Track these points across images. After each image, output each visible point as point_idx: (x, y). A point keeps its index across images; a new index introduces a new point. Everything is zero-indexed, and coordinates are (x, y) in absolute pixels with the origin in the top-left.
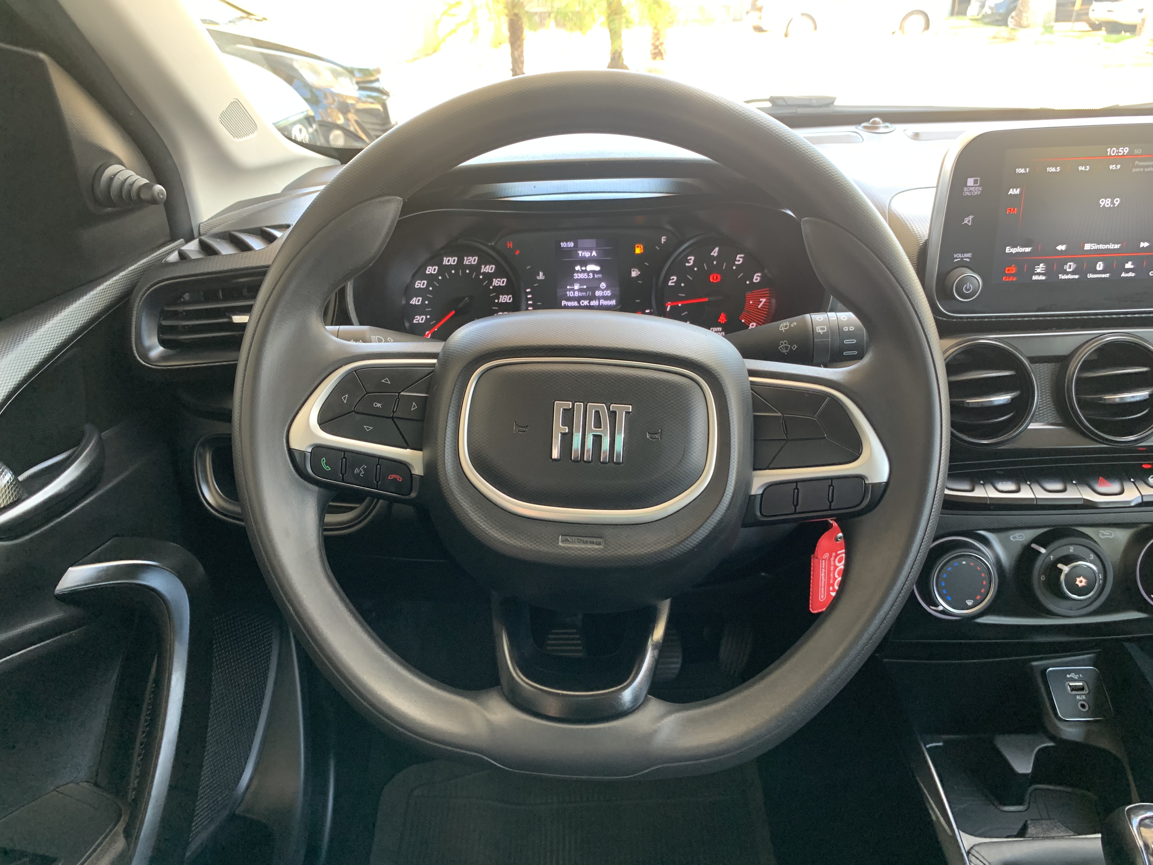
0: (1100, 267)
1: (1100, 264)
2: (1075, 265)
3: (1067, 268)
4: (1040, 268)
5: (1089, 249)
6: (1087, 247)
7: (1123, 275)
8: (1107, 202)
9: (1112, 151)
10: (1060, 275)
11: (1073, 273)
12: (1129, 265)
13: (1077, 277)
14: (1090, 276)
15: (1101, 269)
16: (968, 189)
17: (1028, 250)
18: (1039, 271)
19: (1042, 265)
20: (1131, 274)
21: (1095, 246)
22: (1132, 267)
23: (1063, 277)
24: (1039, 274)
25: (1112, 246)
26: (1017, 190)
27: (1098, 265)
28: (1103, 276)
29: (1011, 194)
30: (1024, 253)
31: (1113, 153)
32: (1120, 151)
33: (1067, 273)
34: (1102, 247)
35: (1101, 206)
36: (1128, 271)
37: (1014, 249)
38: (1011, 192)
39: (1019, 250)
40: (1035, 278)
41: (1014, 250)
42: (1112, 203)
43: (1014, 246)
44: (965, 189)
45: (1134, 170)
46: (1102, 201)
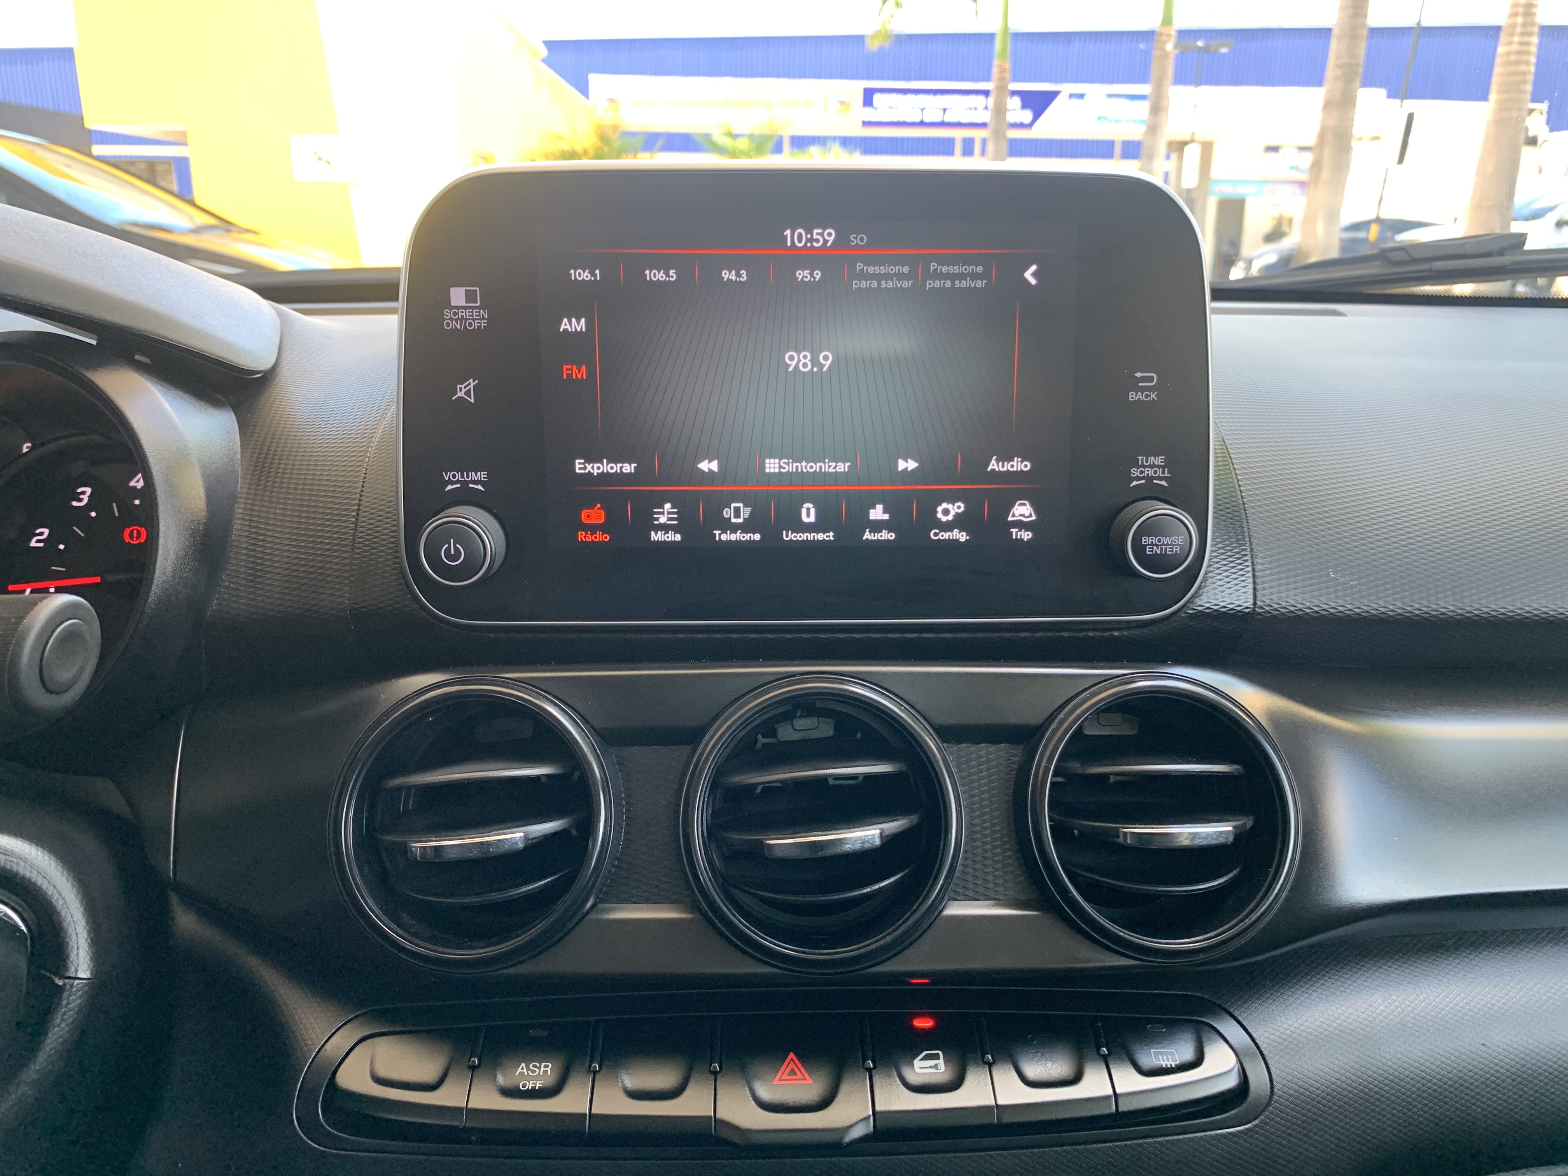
0: (808, 515)
1: (808, 509)
2: (748, 510)
3: (728, 513)
4: (665, 514)
5: (777, 470)
6: (772, 466)
7: (868, 536)
8: (803, 361)
9: (797, 237)
10: (717, 532)
11: (745, 527)
12: (877, 513)
13: (757, 537)
14: (790, 536)
15: (812, 519)
16: (455, 314)
17: (628, 468)
18: (663, 520)
19: (668, 506)
20: (885, 535)
21: (790, 467)
22: (886, 517)
23: (724, 537)
24: (665, 528)
25: (830, 467)
26: (578, 322)
27: (804, 511)
28: (821, 537)
29: (566, 330)
30: (620, 476)
31: (800, 240)
32: (815, 237)
33: (734, 528)
34: (806, 467)
35: (790, 369)
36: (877, 526)
37: (596, 465)
38: (565, 325)
39: (606, 467)
40: (657, 536)
41: (595, 469)
42: (815, 361)
43: (590, 459)
44: (448, 314)
45: (855, 284)
46: (791, 358)
